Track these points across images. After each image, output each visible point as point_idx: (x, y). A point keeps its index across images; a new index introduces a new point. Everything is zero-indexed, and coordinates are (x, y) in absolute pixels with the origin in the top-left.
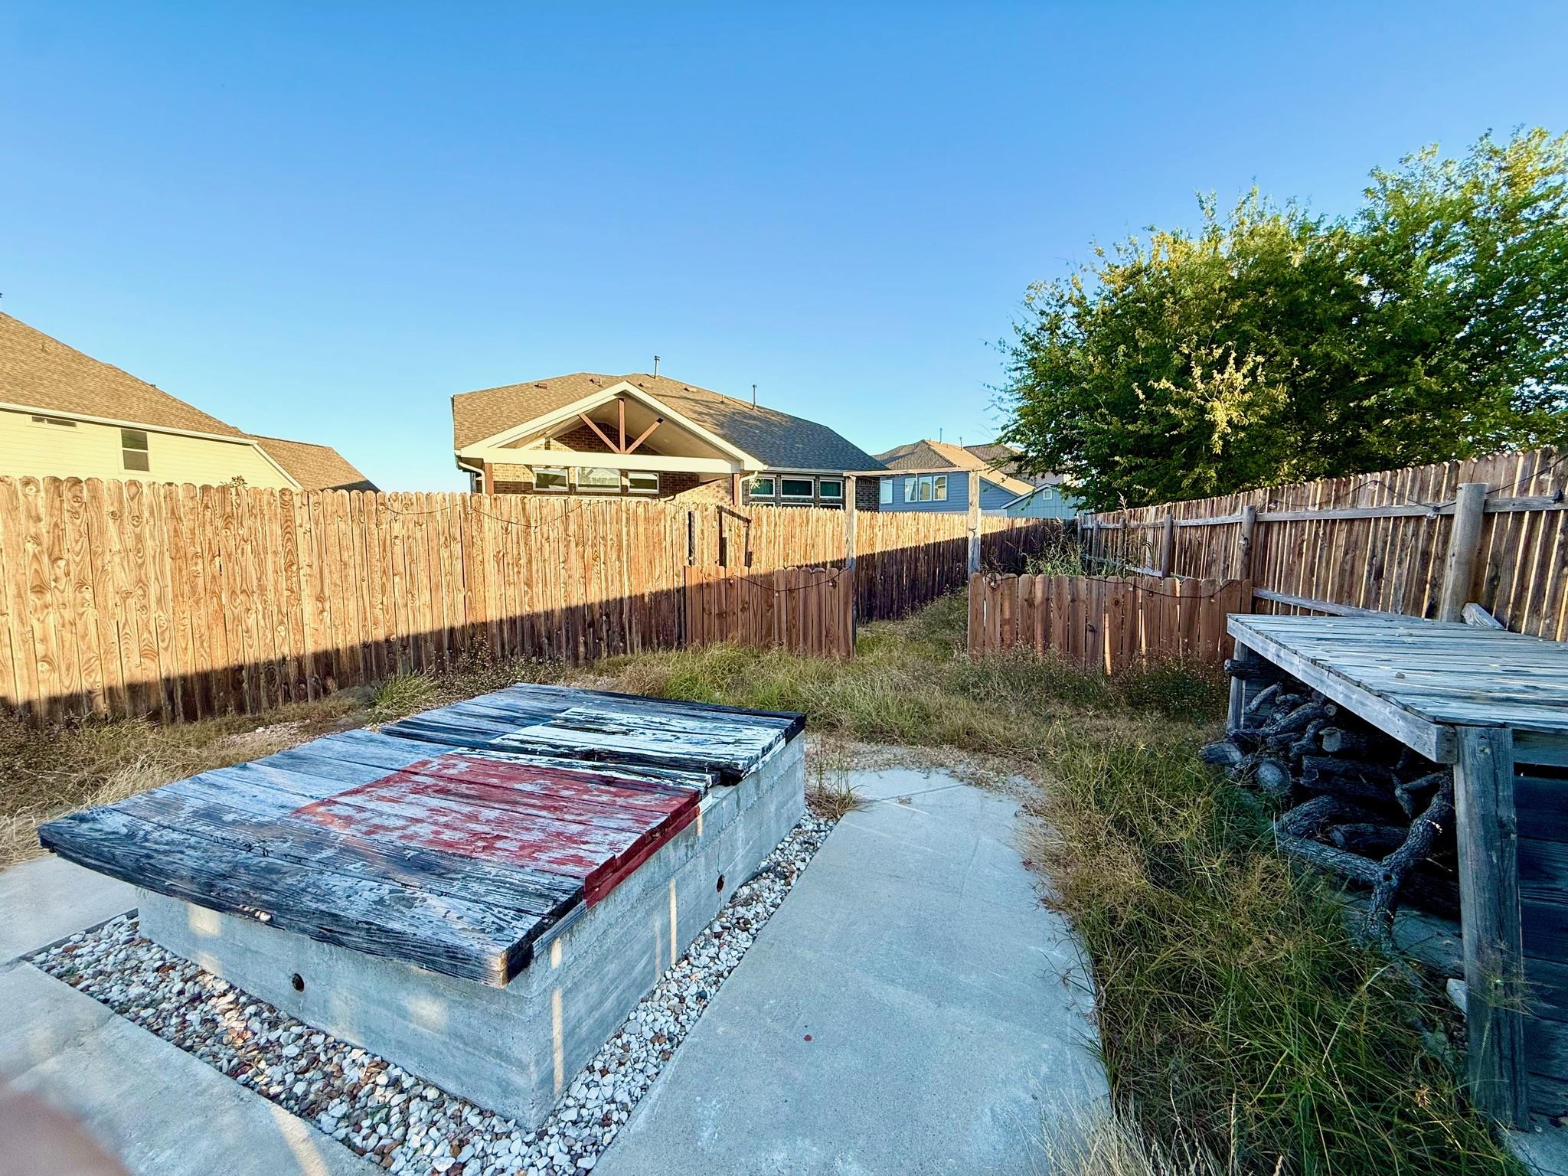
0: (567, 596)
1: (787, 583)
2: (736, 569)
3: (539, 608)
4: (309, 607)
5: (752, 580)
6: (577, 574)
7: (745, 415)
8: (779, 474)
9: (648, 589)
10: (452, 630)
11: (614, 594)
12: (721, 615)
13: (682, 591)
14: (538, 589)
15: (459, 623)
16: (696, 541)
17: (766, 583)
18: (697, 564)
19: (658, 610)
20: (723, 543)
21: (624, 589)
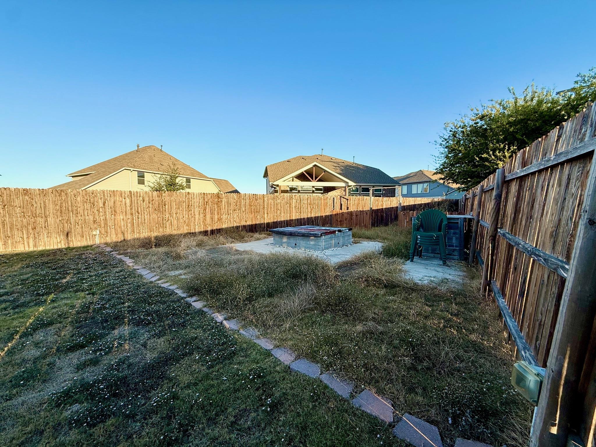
0: (307, 215)
1: (356, 213)
2: (344, 210)
3: (302, 217)
4: (266, 215)
5: (348, 213)
6: (309, 210)
7: (350, 166)
8: (361, 186)
9: (324, 215)
10: (287, 220)
11: (317, 215)
12: (341, 221)
13: (331, 215)
14: (302, 214)
15: (288, 219)
16: (335, 204)
17: (351, 213)
18: (335, 210)
19: (326, 220)
20: (341, 205)
21: (319, 214)
